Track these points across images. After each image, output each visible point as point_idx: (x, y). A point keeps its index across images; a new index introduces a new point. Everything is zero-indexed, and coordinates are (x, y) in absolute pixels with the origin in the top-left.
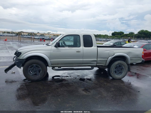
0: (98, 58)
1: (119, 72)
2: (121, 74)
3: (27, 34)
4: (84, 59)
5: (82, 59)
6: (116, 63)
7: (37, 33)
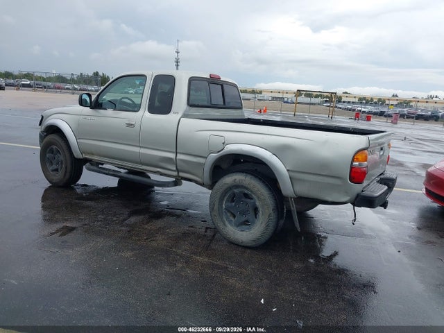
0: (180, 153)
1: (244, 219)
2: (249, 229)
3: (356, 100)
4: (143, 151)
5: (137, 150)
6: (229, 180)
7: (390, 96)
